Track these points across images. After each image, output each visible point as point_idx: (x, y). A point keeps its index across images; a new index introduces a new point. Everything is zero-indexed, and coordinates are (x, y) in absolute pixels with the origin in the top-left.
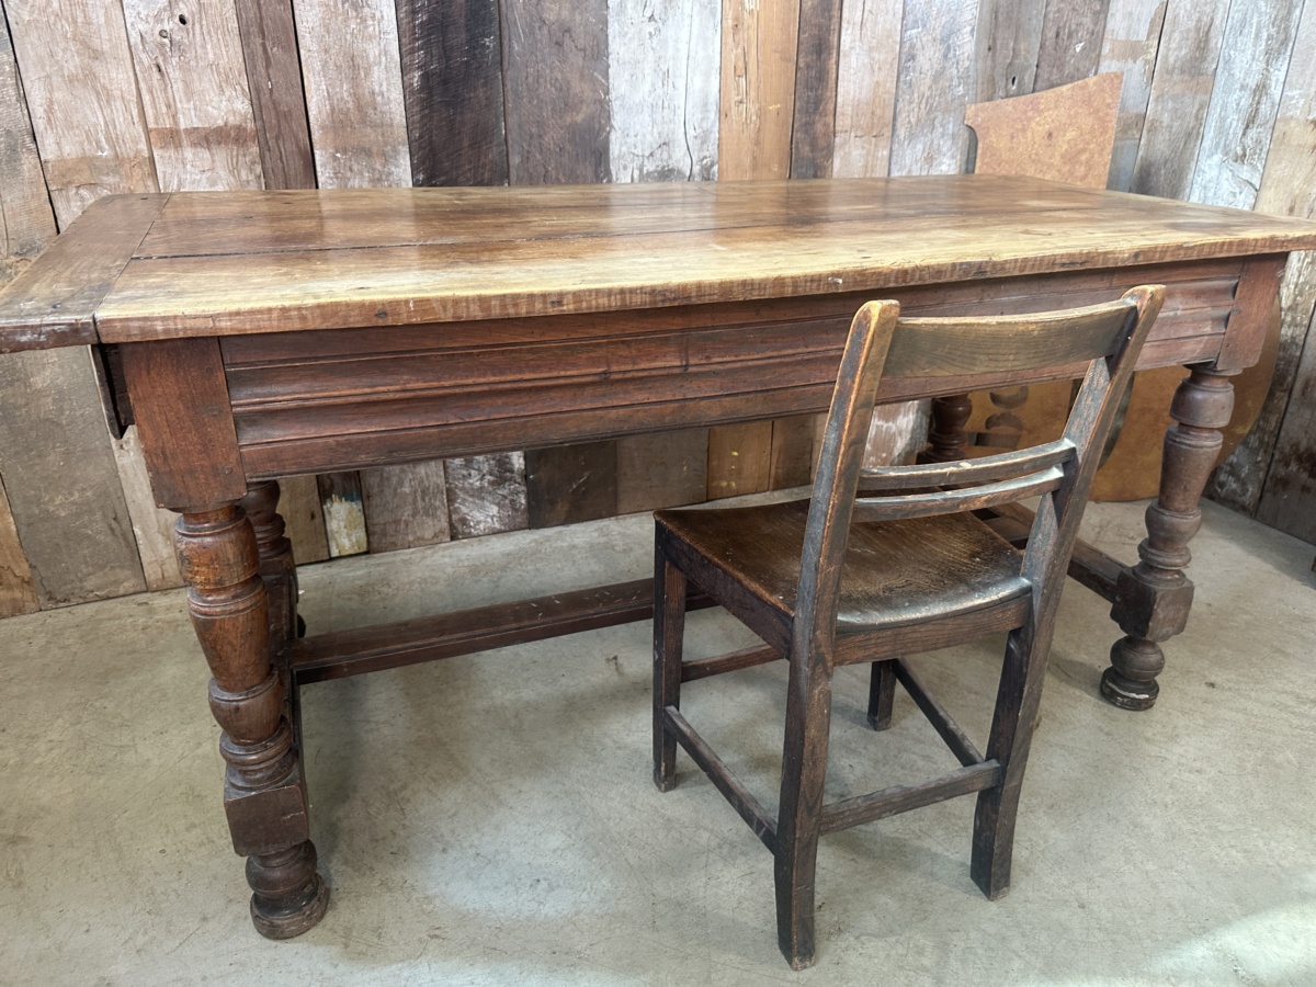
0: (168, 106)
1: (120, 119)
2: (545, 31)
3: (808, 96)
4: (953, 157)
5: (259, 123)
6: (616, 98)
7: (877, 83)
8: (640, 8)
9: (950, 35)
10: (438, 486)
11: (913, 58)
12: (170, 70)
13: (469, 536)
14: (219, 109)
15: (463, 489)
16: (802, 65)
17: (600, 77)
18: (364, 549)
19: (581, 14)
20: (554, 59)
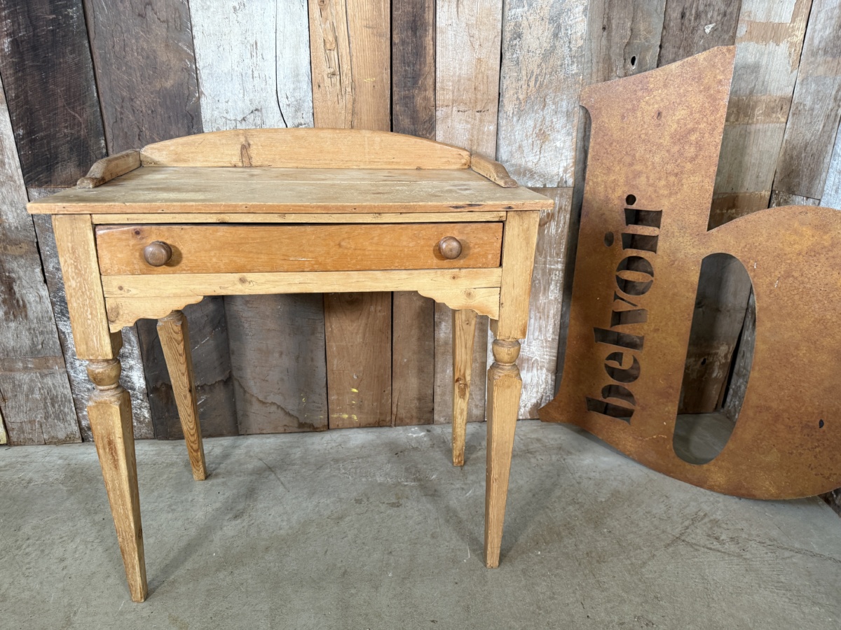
2: (128, 4)
3: (405, 71)
4: (569, 134)
6: (204, 67)
7: (479, 59)
11: (519, 36)
16: (396, 40)
17: (185, 48)
20: (137, 29)
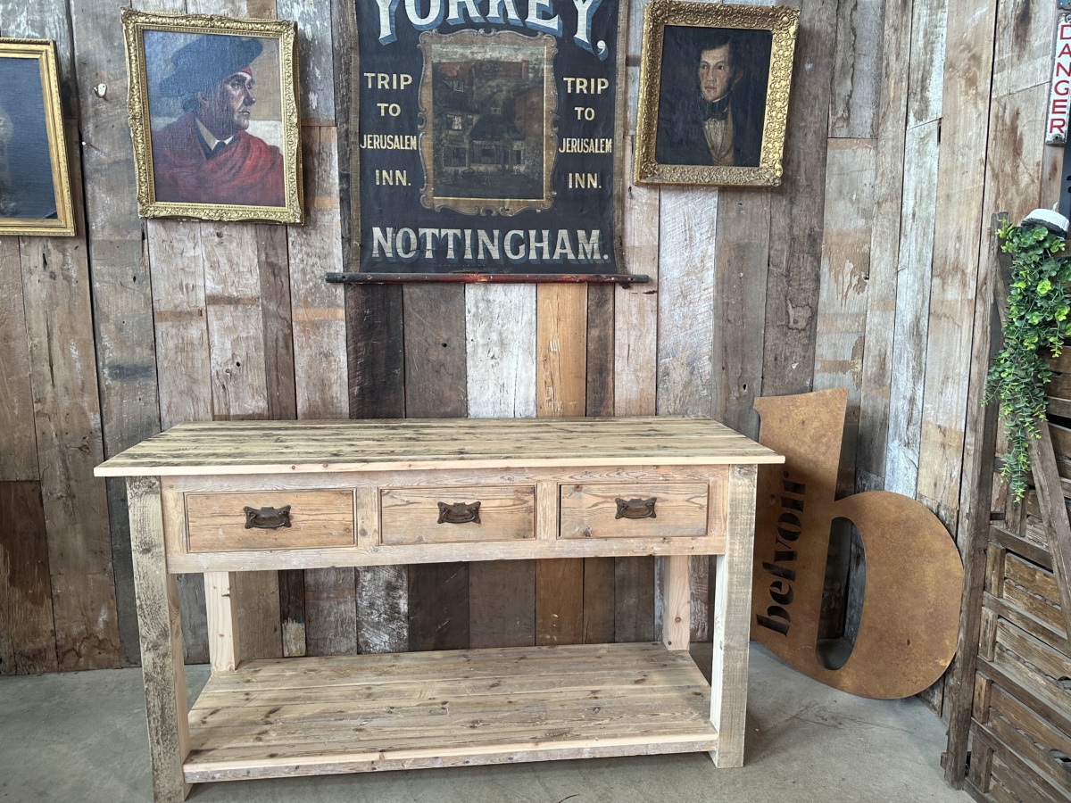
0: (226, 404)
1: (201, 411)
2: (430, 365)
3: (595, 396)
5: (271, 412)
7: (642, 389)
8: (486, 353)
9: (693, 362)
10: (351, 619)
11: (668, 374)
12: (229, 387)
13: (370, 652)
14: (251, 405)
15: (367, 622)
16: (589, 379)
18: (304, 653)
19: (451, 356)
20: (435, 379)
